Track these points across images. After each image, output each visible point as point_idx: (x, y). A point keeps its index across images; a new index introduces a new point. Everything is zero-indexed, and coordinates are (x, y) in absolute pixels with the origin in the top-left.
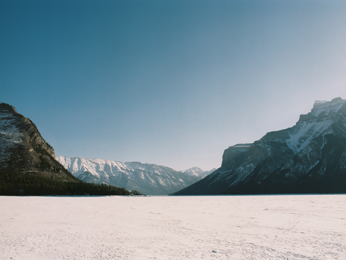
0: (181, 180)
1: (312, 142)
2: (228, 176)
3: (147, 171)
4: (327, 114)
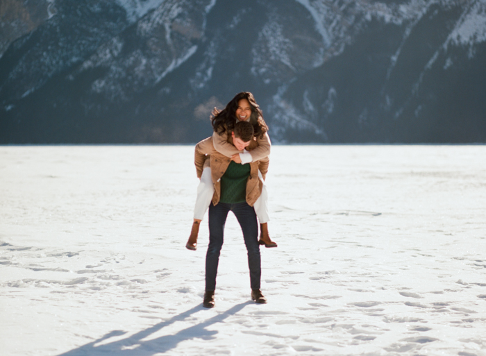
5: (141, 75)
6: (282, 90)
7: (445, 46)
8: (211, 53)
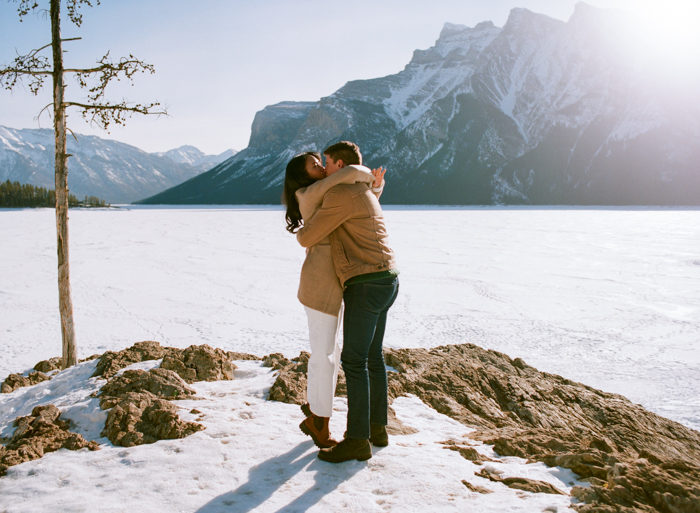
0: (157, 173)
1: (432, 107)
2: (262, 167)
3: (78, 150)
4: (464, 53)
5: (408, 162)
6: (499, 171)
7: (607, 142)
8: (452, 148)
